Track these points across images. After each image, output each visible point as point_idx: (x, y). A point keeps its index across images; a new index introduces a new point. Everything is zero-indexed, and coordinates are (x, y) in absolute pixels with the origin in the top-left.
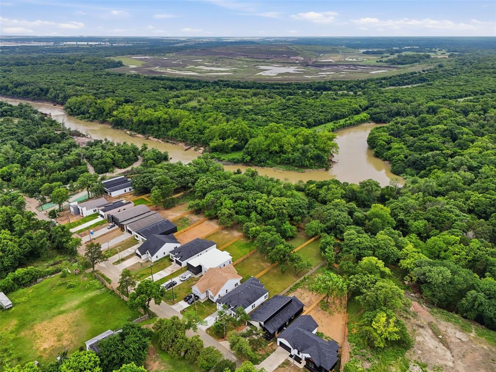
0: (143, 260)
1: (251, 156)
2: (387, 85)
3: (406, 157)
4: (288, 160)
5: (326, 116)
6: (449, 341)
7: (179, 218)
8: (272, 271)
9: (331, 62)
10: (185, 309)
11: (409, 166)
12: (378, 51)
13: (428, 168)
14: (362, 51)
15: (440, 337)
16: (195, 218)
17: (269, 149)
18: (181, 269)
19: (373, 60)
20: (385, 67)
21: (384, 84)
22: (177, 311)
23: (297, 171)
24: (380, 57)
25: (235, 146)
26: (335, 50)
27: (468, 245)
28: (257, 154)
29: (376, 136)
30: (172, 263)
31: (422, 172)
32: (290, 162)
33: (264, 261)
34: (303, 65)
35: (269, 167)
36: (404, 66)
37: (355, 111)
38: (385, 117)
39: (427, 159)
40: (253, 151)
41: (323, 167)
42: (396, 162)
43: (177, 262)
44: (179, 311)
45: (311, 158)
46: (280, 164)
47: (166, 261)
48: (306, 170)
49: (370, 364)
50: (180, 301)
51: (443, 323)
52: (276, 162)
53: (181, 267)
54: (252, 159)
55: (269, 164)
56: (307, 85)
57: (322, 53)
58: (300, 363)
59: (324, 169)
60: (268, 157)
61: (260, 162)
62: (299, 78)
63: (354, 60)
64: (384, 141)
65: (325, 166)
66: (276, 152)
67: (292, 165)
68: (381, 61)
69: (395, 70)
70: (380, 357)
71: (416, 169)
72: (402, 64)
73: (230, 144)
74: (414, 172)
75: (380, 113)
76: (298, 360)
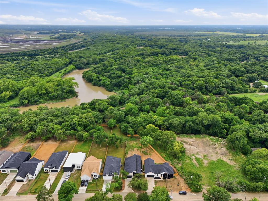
0: (25, 182)
1: (27, 100)
2: (68, 50)
3: (110, 83)
4: (54, 97)
5: (53, 70)
6: (191, 143)
7: (22, 148)
8: (109, 150)
9: (23, 39)
10: (86, 189)
11: (114, 87)
12: (46, 32)
13: (123, 86)
14: (36, 32)
15: (188, 143)
16: (34, 144)
17: (38, 93)
18: (58, 173)
19: (47, 37)
20: (57, 41)
21: (67, 50)
22: (84, 194)
23: (61, 101)
24: (50, 36)
25: (10, 97)
26: (19, 32)
27: (170, 109)
28: (31, 98)
29: (90, 76)
30: (49, 173)
31: (121, 88)
32: (55, 98)
33: (101, 148)
34: (4, 42)
35: (43, 103)
36: (67, 40)
37: (66, 65)
38: (83, 66)
39: (120, 82)
40: (28, 97)
41: (75, 96)
42: (107, 86)
43: (52, 171)
44: (84, 192)
45: (67, 93)
46: (49, 100)
47: (43, 174)
48: (66, 100)
49: (180, 164)
50: (79, 188)
51: (184, 138)
52: (46, 100)
53: (57, 173)
54: (29, 101)
55: (42, 102)
56: (22, 53)
57: (11, 34)
58: (160, 178)
59: (75, 97)
60: (39, 98)
61: (35, 102)
62: (9, 49)
63: (35, 38)
64: (95, 77)
65: (75, 95)
66: (44, 94)
67: (57, 99)
68: (52, 38)
69: (64, 42)
70: (180, 160)
71: (118, 87)
72: (65, 39)
73: (5, 96)
74: (118, 88)
75: (80, 64)
76: (159, 178)
